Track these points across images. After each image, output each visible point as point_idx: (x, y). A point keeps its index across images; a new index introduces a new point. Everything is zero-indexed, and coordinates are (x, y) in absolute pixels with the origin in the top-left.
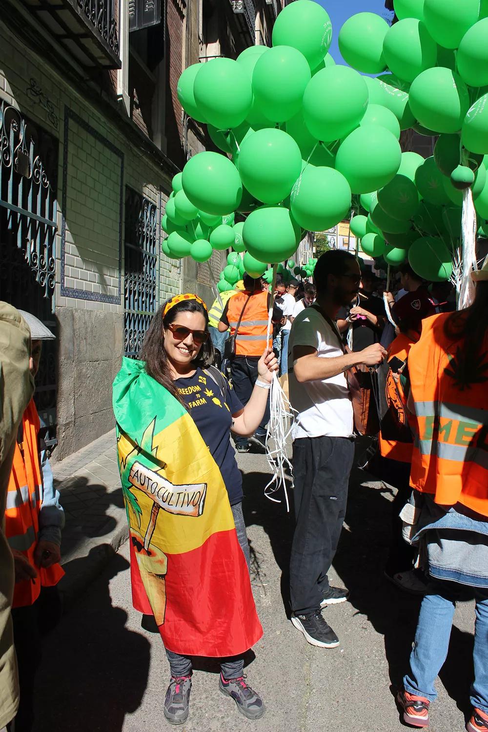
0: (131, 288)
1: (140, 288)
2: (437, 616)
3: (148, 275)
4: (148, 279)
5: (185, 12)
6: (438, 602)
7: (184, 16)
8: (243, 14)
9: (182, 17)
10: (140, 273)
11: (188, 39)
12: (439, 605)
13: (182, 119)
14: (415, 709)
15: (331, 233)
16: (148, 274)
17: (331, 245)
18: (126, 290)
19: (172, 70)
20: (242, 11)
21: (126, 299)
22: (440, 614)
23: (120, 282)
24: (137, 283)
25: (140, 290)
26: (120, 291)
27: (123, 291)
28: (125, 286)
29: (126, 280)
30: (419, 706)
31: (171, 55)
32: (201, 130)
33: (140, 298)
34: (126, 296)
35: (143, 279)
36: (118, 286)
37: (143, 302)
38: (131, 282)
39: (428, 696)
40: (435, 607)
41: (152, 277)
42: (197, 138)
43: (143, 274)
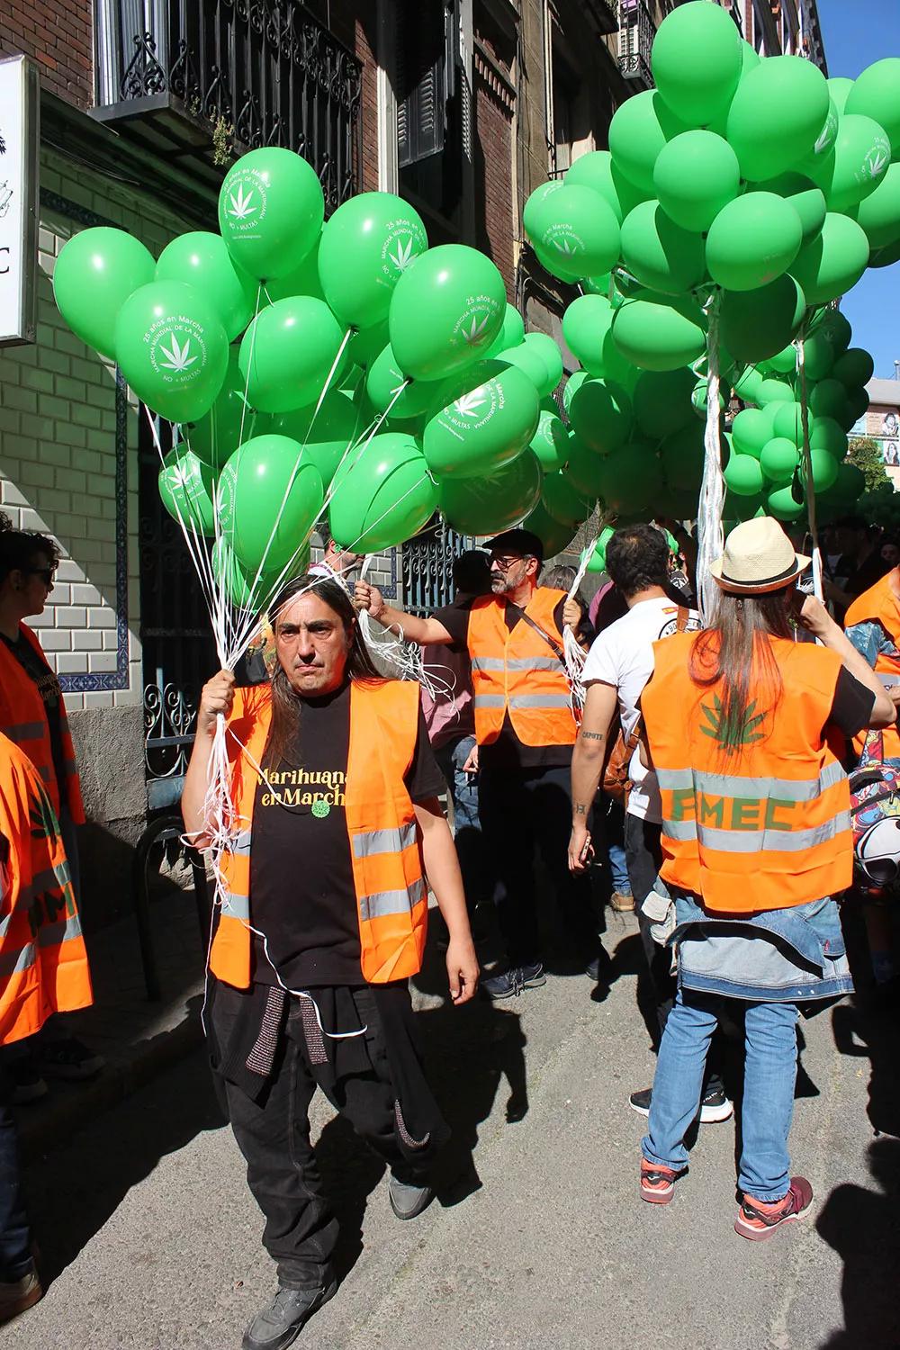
0: (416, 571)
1: (435, 570)
2: (681, 1058)
3: (450, 548)
4: (451, 554)
5: (513, 106)
6: (682, 1039)
7: (511, 114)
8: (640, 79)
9: (508, 114)
10: (434, 545)
11: (520, 149)
12: (684, 1042)
13: (515, 283)
14: (650, 1181)
15: (889, 436)
16: (451, 546)
17: (890, 459)
18: (405, 577)
19: (490, 208)
20: (638, 74)
21: (406, 590)
22: (685, 1055)
23: (394, 563)
24: (429, 563)
25: (434, 573)
26: (394, 577)
27: (399, 576)
28: (404, 569)
29: (407, 560)
30: (655, 1177)
31: (487, 181)
32: (555, 294)
33: (436, 586)
34: (408, 585)
35: (440, 555)
36: (390, 569)
37: (440, 593)
38: (416, 561)
39: (670, 1164)
40: (678, 1045)
41: (458, 550)
42: (548, 308)
43: (440, 546)
